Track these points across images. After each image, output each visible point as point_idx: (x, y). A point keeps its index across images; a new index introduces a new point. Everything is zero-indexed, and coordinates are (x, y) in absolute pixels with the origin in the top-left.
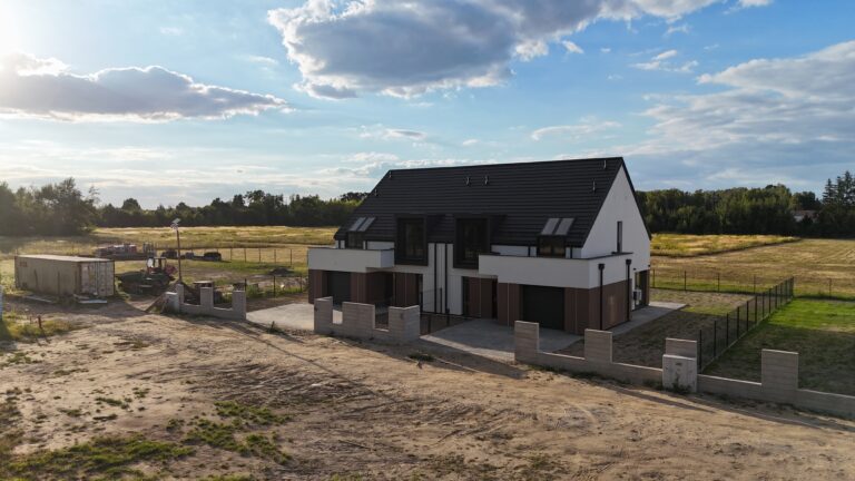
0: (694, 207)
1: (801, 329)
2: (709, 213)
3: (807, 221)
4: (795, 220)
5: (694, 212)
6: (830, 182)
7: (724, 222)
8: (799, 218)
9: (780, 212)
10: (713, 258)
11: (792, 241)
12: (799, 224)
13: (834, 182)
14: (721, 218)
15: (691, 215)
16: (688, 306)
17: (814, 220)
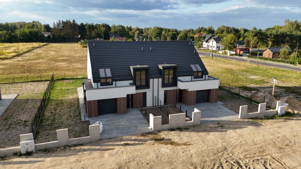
0: (6, 31)
1: (61, 100)
2: (13, 34)
3: (49, 37)
4: (45, 36)
5: (7, 33)
6: (54, 23)
7: (20, 38)
8: (46, 35)
9: (39, 33)
10: (20, 58)
11: (45, 45)
12: (46, 38)
13: (56, 24)
14: (18, 36)
15: (6, 35)
16: (18, 95)
17: (51, 36)
